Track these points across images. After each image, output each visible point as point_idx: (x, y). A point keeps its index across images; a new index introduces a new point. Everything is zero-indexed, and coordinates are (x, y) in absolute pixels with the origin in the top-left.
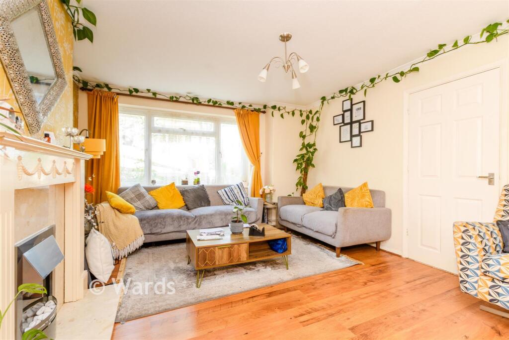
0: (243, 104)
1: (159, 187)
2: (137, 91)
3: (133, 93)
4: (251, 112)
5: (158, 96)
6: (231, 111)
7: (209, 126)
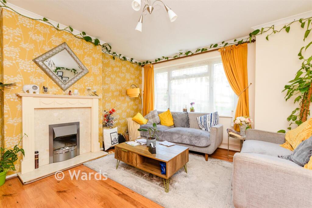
0: (226, 42)
1: (163, 112)
2: (159, 59)
3: (158, 61)
4: (237, 47)
5: (169, 59)
6: (216, 52)
7: (204, 69)
